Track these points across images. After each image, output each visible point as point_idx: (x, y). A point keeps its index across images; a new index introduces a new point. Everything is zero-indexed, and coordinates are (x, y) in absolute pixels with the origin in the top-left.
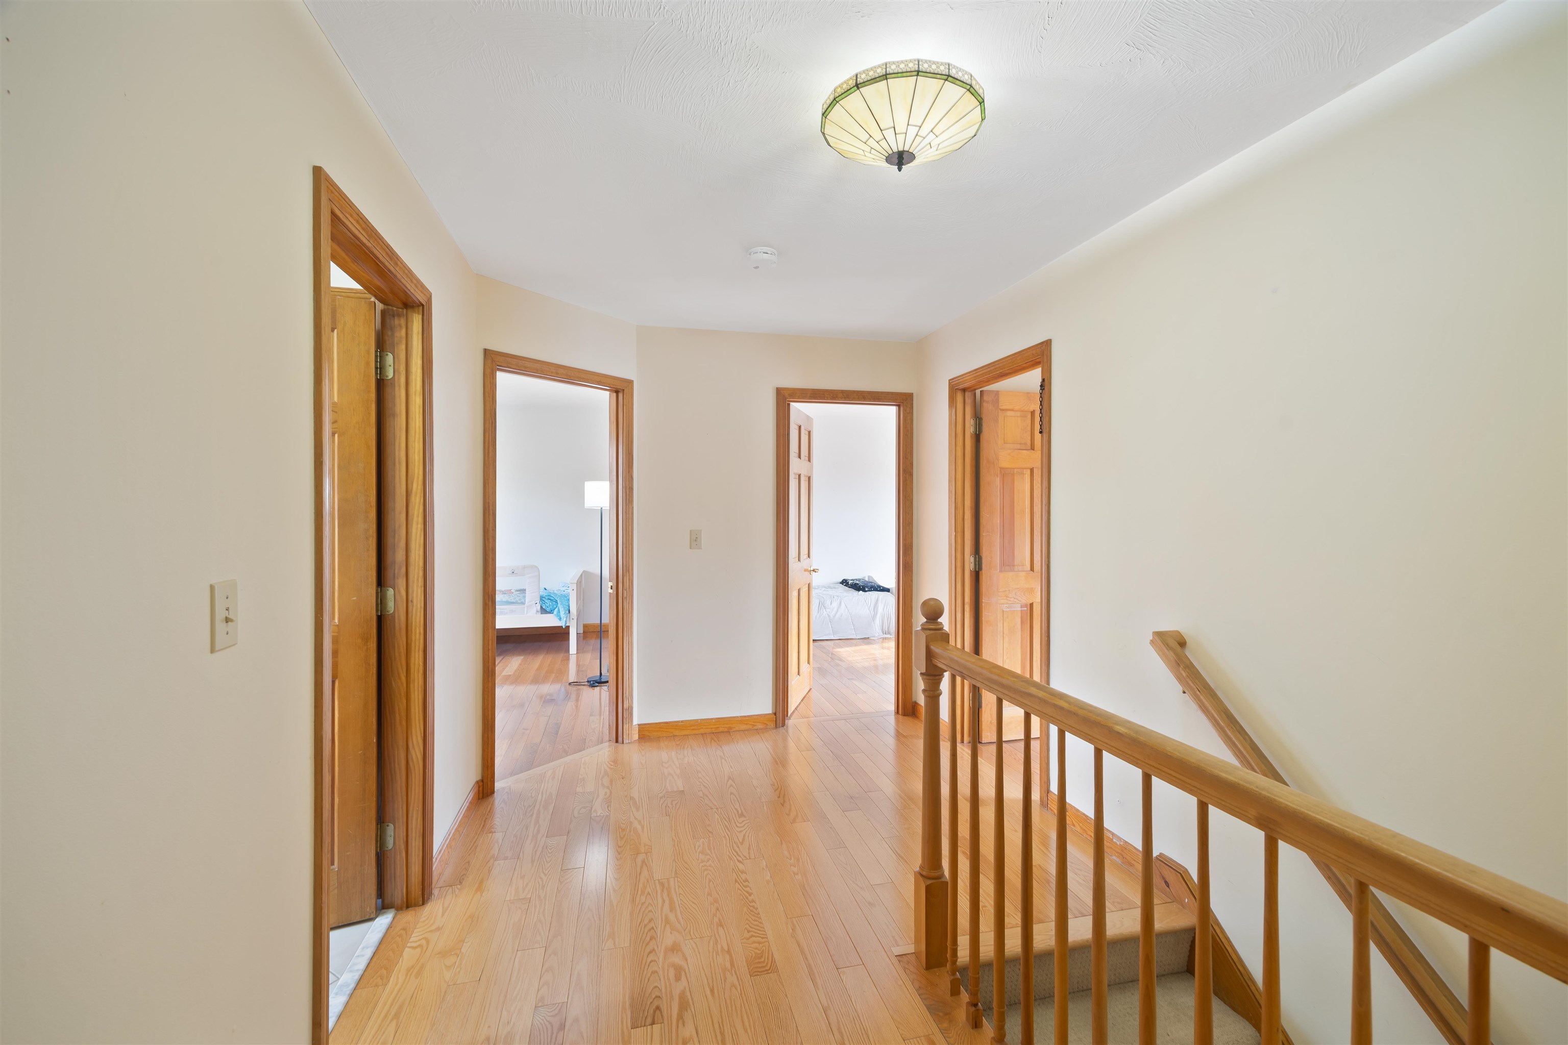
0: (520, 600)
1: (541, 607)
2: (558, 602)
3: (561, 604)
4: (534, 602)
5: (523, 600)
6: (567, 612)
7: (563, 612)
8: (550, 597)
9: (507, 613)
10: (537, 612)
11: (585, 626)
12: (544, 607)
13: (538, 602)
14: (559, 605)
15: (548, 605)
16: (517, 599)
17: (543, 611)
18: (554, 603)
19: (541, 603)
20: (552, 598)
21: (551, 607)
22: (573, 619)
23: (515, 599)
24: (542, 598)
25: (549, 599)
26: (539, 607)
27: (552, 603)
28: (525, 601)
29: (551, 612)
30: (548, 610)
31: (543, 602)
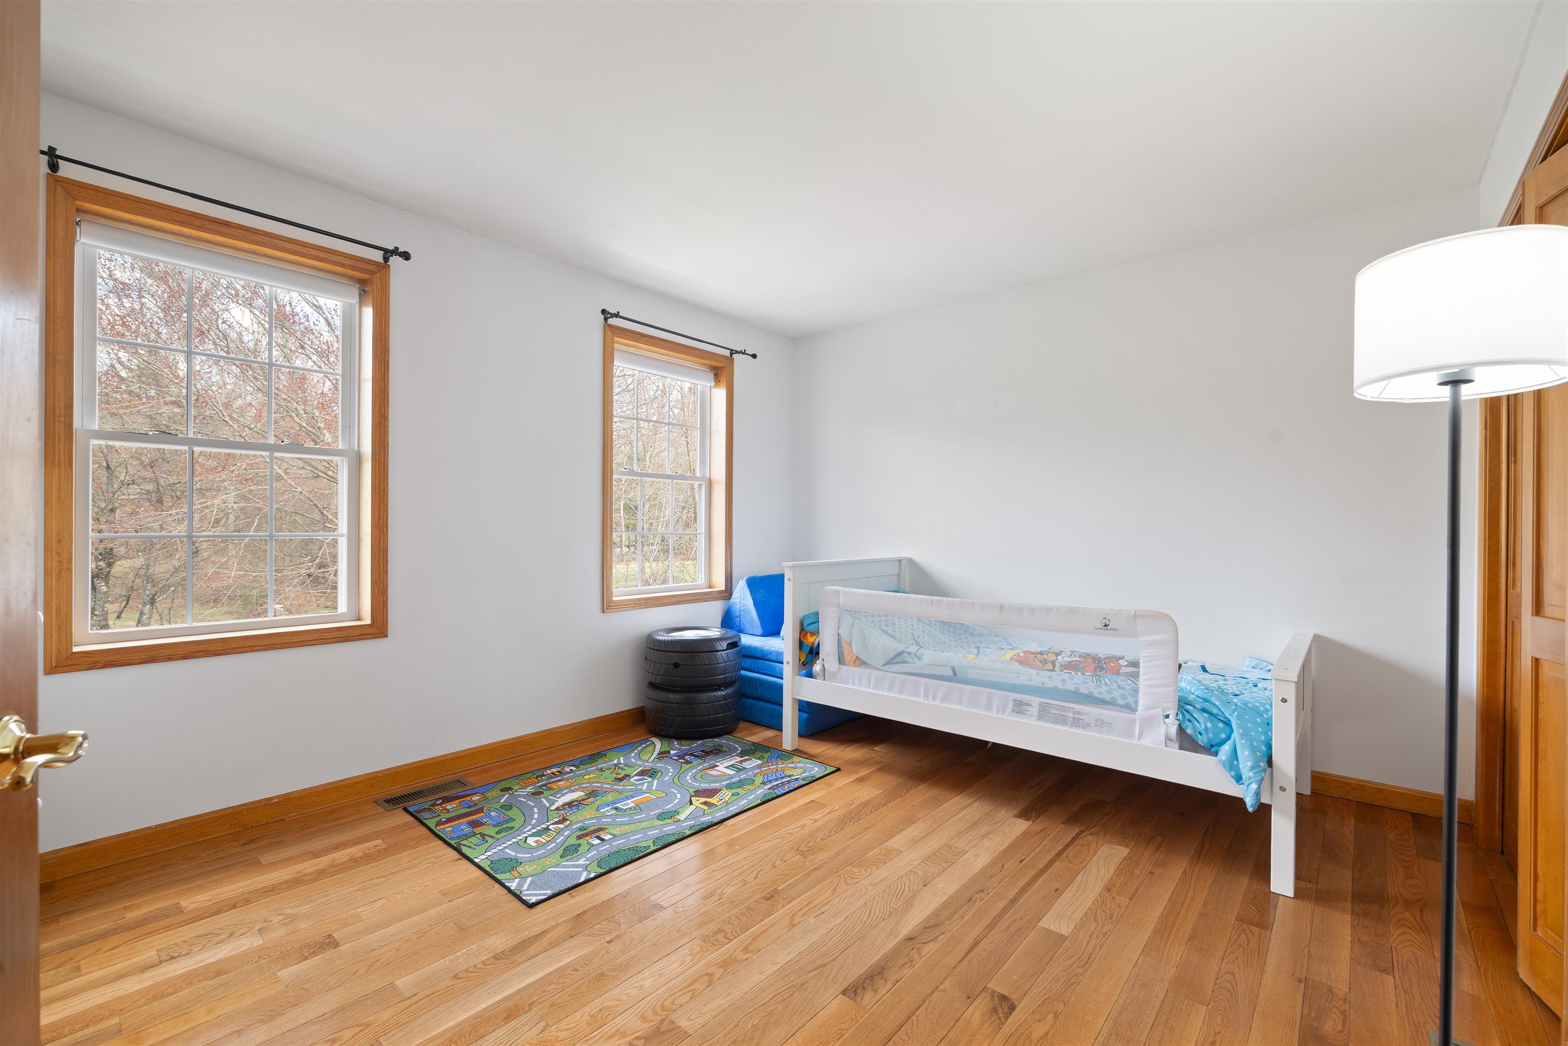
0: (1123, 697)
1: (1181, 730)
2: (1234, 725)
3: (1243, 736)
4: (1159, 711)
5: (1130, 700)
6: (1263, 764)
7: (1249, 764)
8: (1207, 706)
9: (1089, 725)
10: (1168, 739)
11: (1318, 778)
12: (1189, 731)
13: (1172, 713)
14: (1235, 735)
15: (1201, 726)
16: (1116, 694)
17: (1187, 742)
18: (1221, 725)
19: (1180, 717)
20: (1215, 711)
21: (1211, 735)
22: (1283, 789)
23: (1109, 692)
24: (1183, 704)
25: (1204, 710)
26: (1173, 730)
27: (1213, 725)
28: (1136, 702)
29: (1211, 749)
30: (1202, 740)
31: (1188, 716)
